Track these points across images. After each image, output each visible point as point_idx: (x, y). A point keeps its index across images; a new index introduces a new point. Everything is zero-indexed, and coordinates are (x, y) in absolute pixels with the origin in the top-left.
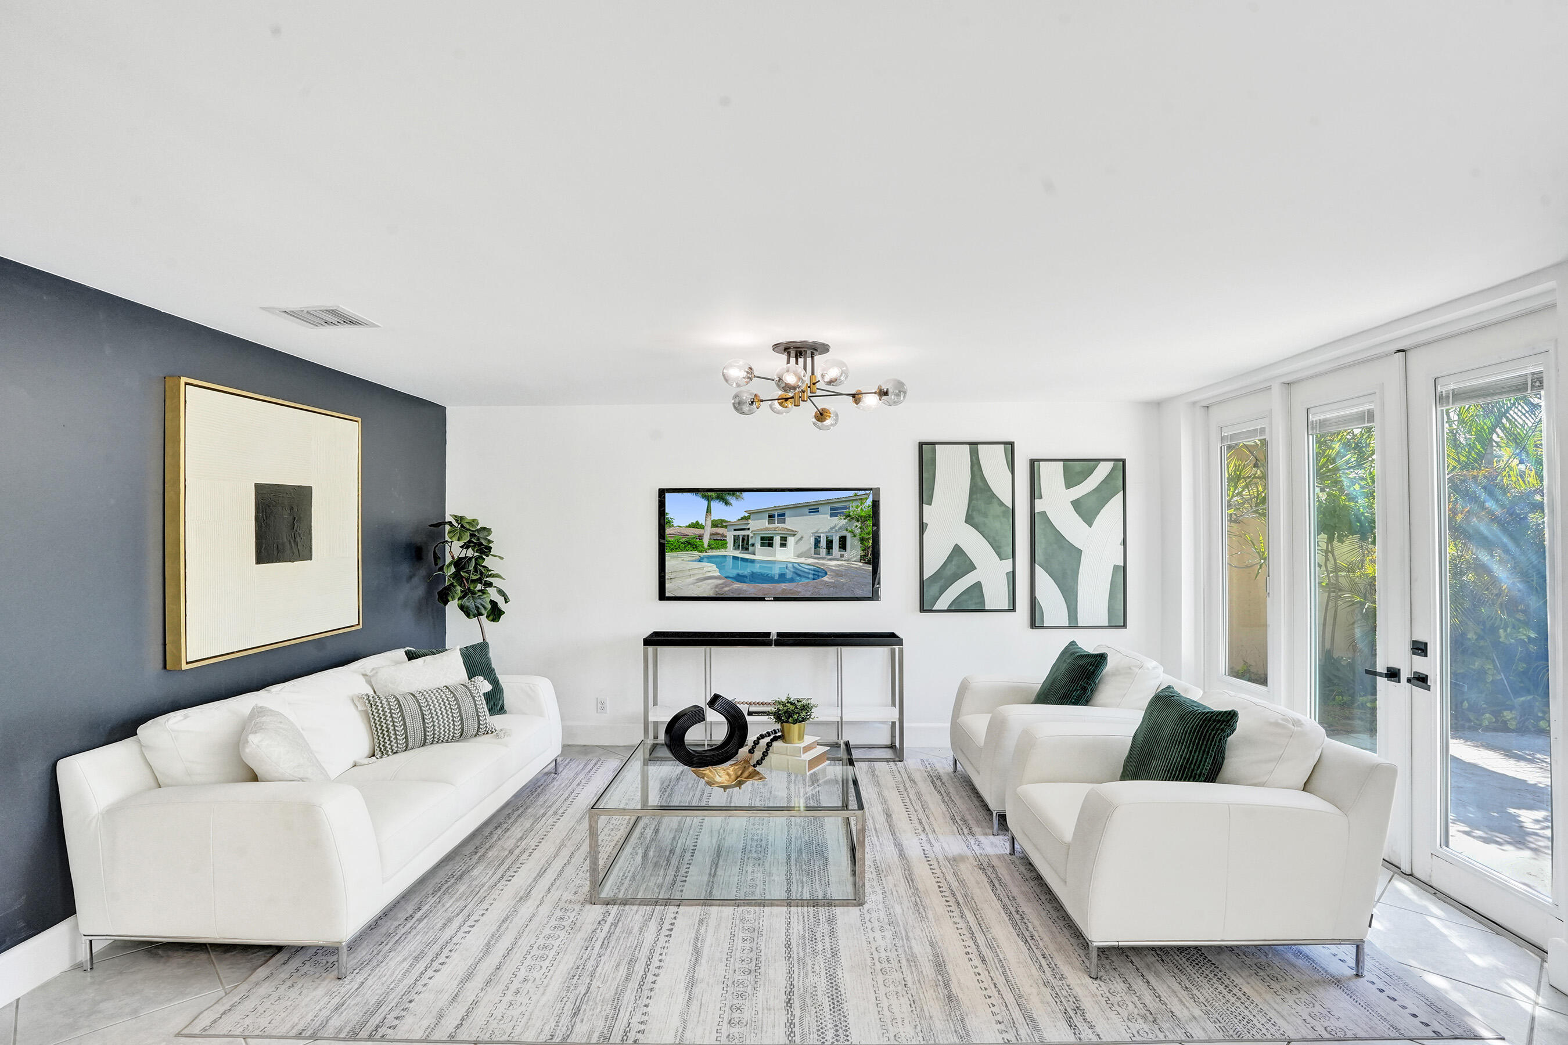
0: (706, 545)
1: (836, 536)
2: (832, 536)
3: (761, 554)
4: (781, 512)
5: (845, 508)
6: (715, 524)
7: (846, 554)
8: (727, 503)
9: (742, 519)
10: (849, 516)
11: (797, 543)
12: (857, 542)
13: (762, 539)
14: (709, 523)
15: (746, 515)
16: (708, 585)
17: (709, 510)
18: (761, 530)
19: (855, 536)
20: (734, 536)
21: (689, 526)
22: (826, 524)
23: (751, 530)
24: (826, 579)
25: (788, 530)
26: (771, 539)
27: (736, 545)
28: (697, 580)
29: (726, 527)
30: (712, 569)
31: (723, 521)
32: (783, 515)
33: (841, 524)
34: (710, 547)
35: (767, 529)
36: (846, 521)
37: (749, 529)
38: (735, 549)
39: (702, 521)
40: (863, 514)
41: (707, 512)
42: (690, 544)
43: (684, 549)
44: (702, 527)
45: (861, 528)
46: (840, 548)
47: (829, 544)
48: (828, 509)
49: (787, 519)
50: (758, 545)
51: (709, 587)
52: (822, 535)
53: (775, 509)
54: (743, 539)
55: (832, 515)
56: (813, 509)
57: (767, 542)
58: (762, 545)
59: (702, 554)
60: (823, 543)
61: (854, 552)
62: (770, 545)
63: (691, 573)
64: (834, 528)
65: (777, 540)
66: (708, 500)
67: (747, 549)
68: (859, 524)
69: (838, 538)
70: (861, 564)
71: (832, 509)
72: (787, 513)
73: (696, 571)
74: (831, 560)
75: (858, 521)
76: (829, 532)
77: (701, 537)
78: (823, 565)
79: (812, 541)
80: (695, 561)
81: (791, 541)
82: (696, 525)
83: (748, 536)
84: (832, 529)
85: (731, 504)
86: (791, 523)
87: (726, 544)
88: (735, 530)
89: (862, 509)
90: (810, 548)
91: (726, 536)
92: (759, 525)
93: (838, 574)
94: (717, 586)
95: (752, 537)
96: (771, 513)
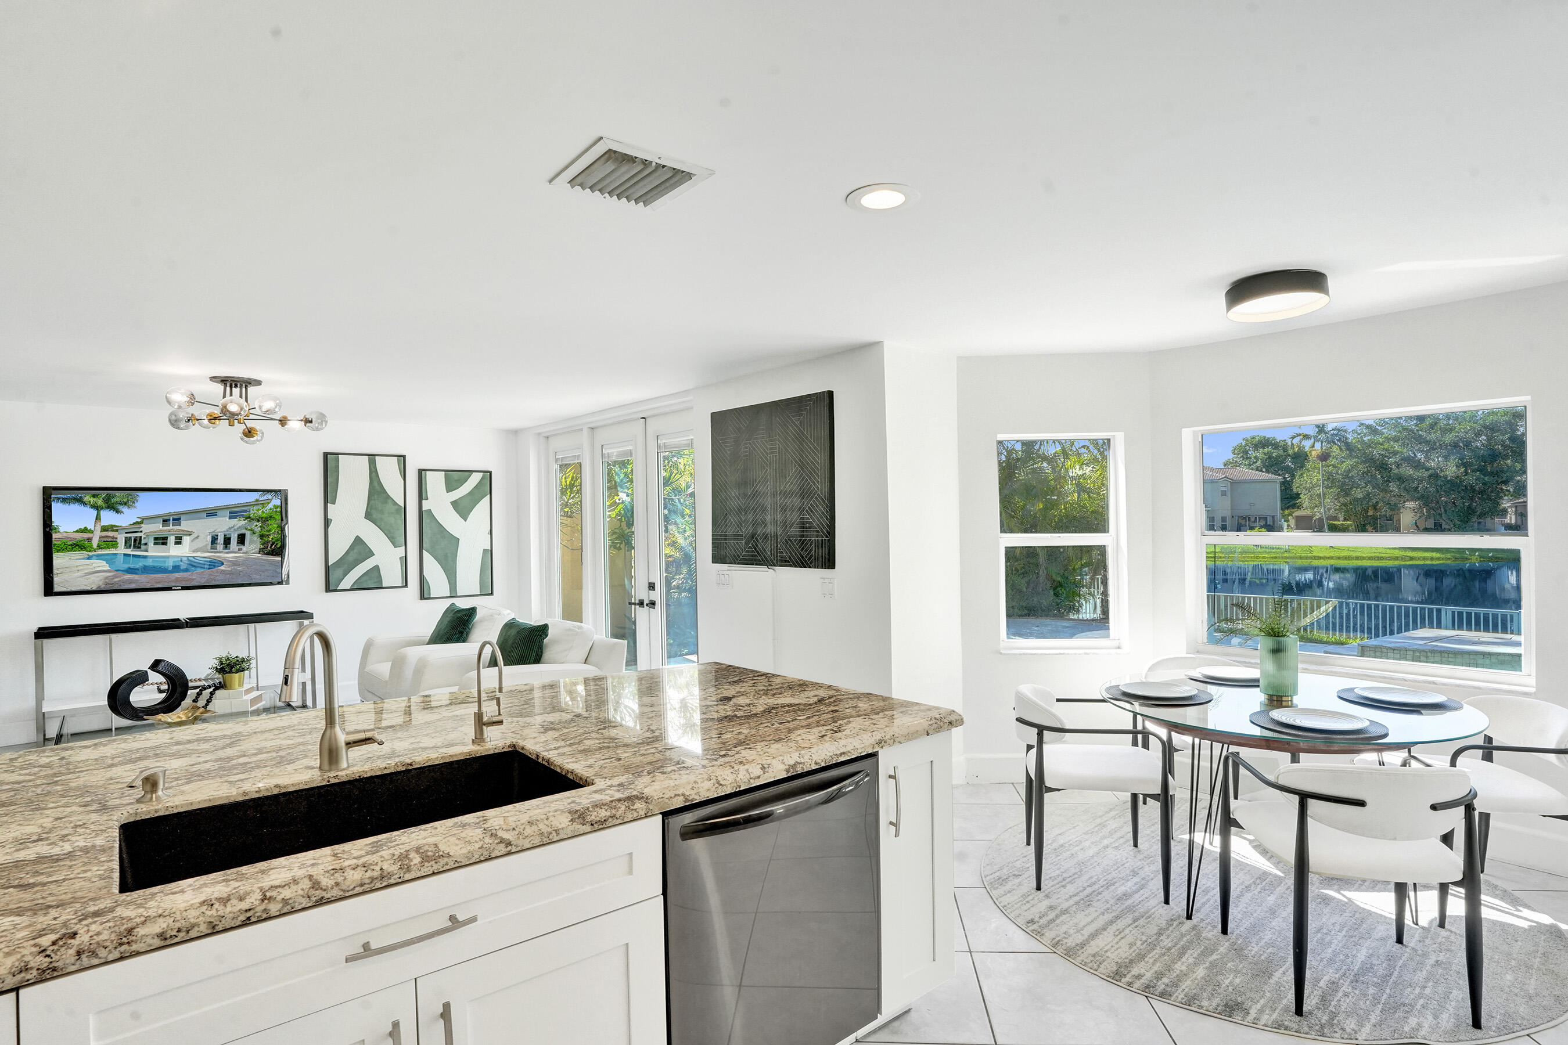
0: (95, 545)
1: (234, 534)
2: (230, 534)
3: (154, 551)
4: (175, 517)
5: (245, 511)
6: (104, 529)
7: (244, 549)
8: (118, 511)
9: (134, 523)
10: (249, 518)
11: (192, 541)
12: (256, 538)
13: (156, 539)
14: (99, 528)
15: (139, 520)
16: (98, 577)
17: (98, 518)
18: (155, 532)
19: (254, 533)
20: (126, 538)
21: (77, 531)
22: (223, 525)
23: (143, 532)
24: (222, 568)
25: (183, 531)
26: (166, 538)
27: (128, 545)
28: (86, 573)
29: (117, 530)
30: (103, 565)
31: (113, 526)
32: (180, 519)
33: (240, 525)
34: (99, 547)
35: (161, 531)
36: (246, 521)
37: (141, 532)
38: (127, 548)
39: (91, 527)
40: (264, 515)
41: (96, 519)
42: (78, 545)
43: (72, 550)
44: (91, 532)
45: (261, 527)
46: (238, 543)
47: (227, 541)
48: (227, 512)
49: (183, 523)
50: (151, 544)
51: (98, 579)
52: (219, 534)
53: (170, 514)
54: (135, 540)
55: (230, 518)
56: (211, 513)
57: (162, 541)
58: (155, 544)
59: (90, 554)
60: (221, 540)
61: (253, 546)
62: (165, 544)
63: (79, 568)
64: (232, 527)
65: (172, 540)
66: (98, 510)
67: (139, 547)
68: (259, 524)
69: (236, 535)
70: (260, 555)
71: (230, 513)
72: (183, 517)
73: (85, 567)
74: (228, 553)
75: (258, 521)
76: (227, 531)
77: (90, 540)
78: (220, 557)
79: (209, 539)
80: (84, 559)
81: (186, 540)
82: (85, 530)
83: (141, 537)
84: (230, 528)
85: (122, 512)
86: (186, 525)
87: (117, 544)
88: (126, 533)
89: (263, 512)
90: (207, 545)
91: (117, 538)
92: (150, 529)
93: (235, 563)
94: (107, 578)
95: (144, 538)
96: (165, 518)
